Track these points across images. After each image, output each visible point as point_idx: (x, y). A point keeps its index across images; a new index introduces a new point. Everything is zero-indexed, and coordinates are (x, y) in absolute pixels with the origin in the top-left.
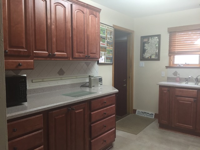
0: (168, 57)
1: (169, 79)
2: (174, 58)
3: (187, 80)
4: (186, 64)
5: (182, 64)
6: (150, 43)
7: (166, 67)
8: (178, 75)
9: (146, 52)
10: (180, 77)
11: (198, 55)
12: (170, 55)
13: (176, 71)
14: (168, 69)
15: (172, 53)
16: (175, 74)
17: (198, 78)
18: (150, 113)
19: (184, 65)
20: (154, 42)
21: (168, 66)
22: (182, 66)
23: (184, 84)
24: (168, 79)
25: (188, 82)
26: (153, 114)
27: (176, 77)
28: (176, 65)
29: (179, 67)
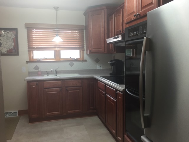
0: (28, 53)
1: (31, 74)
2: (33, 52)
3: (48, 73)
4: (44, 59)
5: (41, 59)
6: (5, 37)
7: (27, 62)
8: (39, 69)
9: (2, 45)
10: (41, 71)
11: (54, 51)
12: (30, 50)
13: (37, 66)
14: (29, 64)
15: (31, 49)
16: (37, 68)
17: (57, 70)
18: (13, 112)
19: (43, 59)
20: (10, 35)
21: (28, 60)
22: (42, 60)
23: (45, 77)
24: (29, 74)
25: (48, 75)
26: (16, 112)
27: (37, 71)
28: (36, 59)
29: (39, 61)
